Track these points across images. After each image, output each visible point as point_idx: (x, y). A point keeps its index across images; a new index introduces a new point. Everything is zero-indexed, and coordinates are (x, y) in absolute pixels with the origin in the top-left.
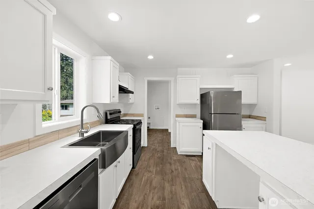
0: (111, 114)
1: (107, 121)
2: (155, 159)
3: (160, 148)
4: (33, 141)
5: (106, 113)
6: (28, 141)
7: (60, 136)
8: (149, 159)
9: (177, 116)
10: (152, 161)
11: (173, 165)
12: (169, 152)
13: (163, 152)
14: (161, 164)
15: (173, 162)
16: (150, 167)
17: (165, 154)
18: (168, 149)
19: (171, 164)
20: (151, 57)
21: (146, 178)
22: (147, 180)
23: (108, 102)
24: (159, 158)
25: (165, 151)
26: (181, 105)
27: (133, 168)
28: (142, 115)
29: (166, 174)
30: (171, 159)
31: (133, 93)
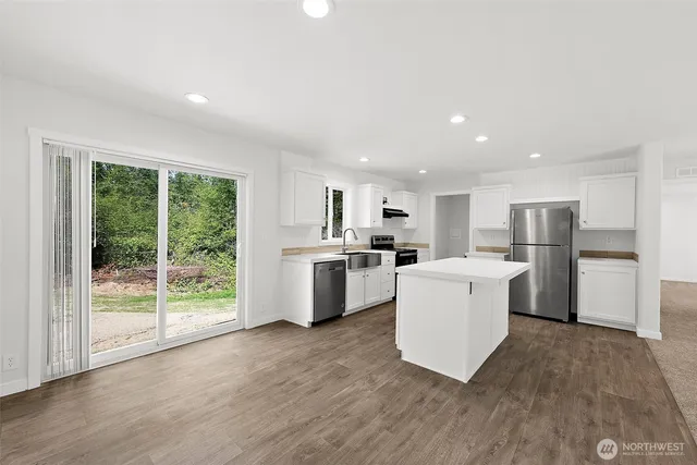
0: (377, 240)
1: (373, 247)
4: (318, 249)
5: (372, 238)
23: (368, 226)
28: (427, 246)
31: (407, 215)
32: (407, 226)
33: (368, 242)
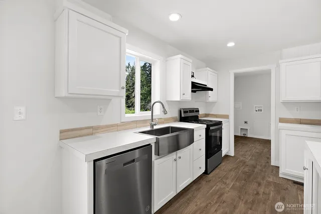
0: (185, 112)
1: (182, 119)
2: (238, 172)
3: (252, 162)
4: (120, 126)
5: (180, 111)
6: (117, 125)
7: (138, 125)
8: (231, 170)
9: (282, 120)
10: (233, 174)
11: (263, 187)
12: (264, 169)
13: (255, 167)
14: (245, 180)
15: (264, 183)
16: (227, 178)
17: (256, 170)
18: (265, 166)
19: (259, 184)
20: (231, 44)
21: (218, 188)
22: (218, 191)
23: (178, 99)
24: (244, 173)
25: (259, 167)
26: (287, 104)
27: (206, 173)
28: (227, 117)
29: (246, 193)
30: (263, 178)
31: (211, 90)
32: (210, 100)
33: (177, 115)
